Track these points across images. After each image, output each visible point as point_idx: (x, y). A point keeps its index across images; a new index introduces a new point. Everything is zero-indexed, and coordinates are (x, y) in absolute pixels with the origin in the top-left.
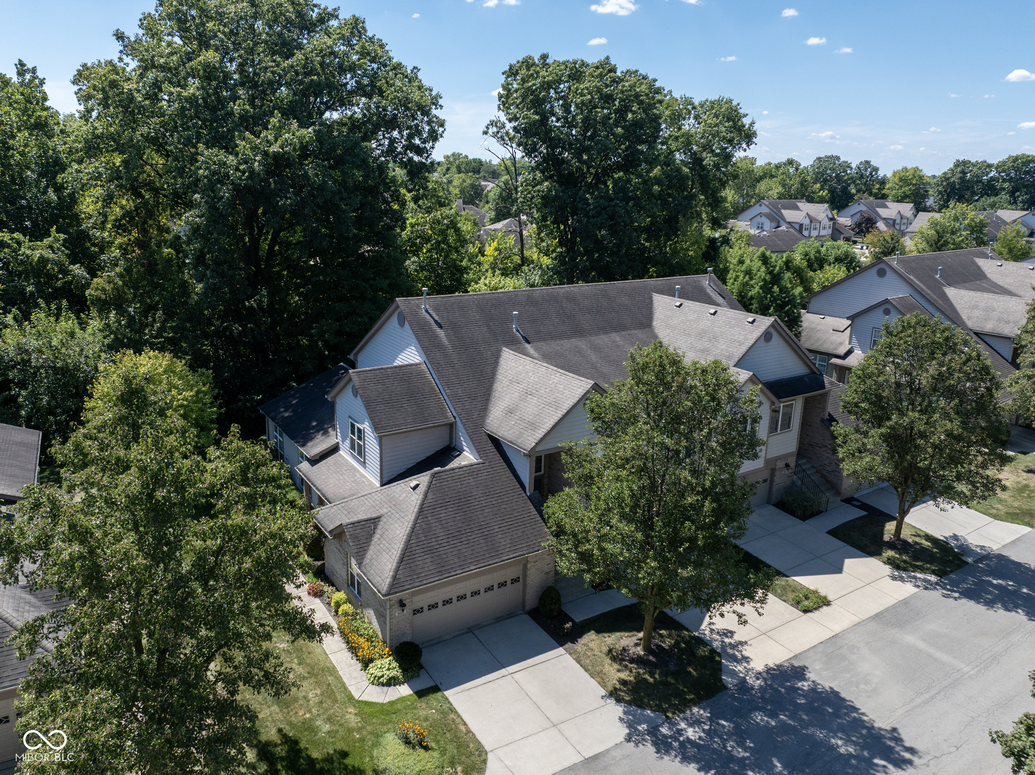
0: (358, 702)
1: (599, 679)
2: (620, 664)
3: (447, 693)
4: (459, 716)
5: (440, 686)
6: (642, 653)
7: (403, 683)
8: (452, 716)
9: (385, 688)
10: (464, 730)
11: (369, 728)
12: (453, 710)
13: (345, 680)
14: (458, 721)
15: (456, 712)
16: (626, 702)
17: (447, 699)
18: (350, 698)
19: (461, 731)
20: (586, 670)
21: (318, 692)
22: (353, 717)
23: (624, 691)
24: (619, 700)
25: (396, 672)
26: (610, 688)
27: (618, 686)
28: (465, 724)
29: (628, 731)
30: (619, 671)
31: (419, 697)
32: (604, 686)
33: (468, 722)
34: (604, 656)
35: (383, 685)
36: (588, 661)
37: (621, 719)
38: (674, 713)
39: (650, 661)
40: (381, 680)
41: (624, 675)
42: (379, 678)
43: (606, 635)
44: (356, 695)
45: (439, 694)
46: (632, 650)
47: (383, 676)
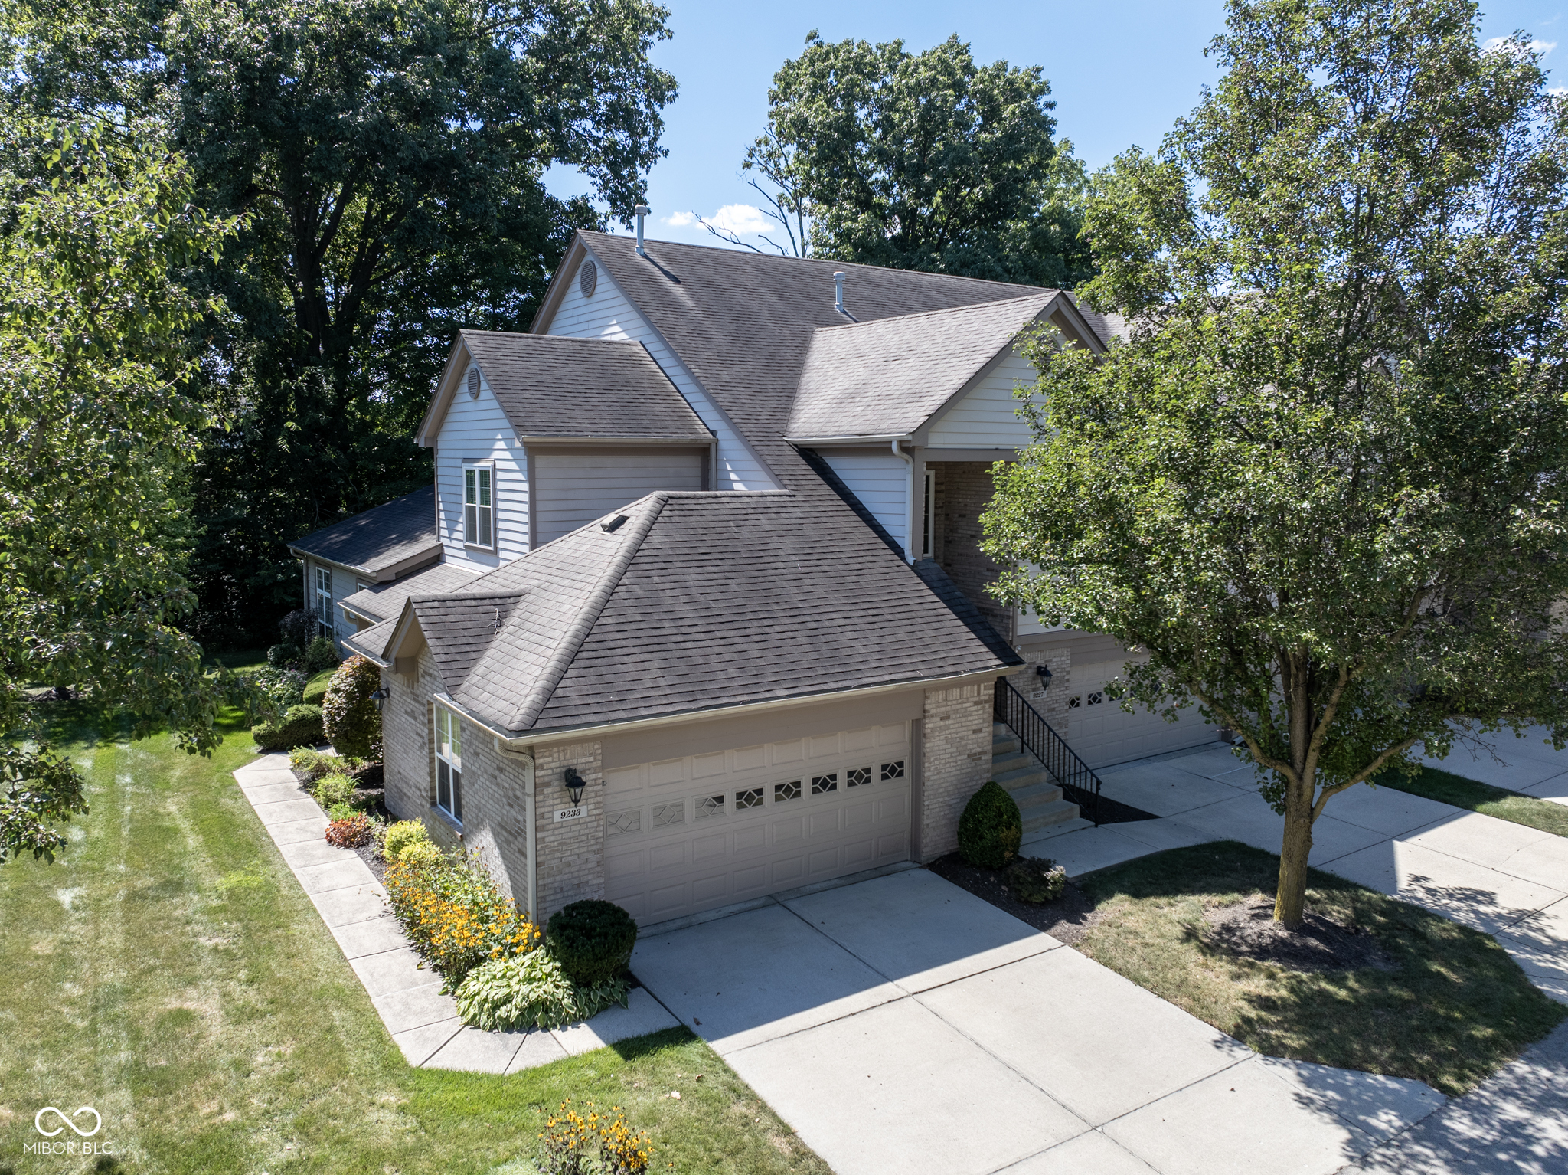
0: (418, 1073)
1: (1185, 1001)
2: (1234, 962)
3: (718, 1046)
4: (763, 1107)
5: (694, 1028)
6: (1284, 934)
7: (575, 1021)
8: (739, 1109)
9: (516, 1038)
10: (787, 1151)
11: (441, 1151)
12: (739, 1091)
13: (387, 1018)
14: (764, 1121)
15: (753, 1097)
16: (1295, 1053)
17: (719, 1060)
18: (393, 1066)
19: (776, 1153)
20: (1137, 981)
21: (289, 1049)
22: (389, 1117)
23: (1278, 1025)
24: (1271, 1050)
25: (554, 986)
26: (1231, 1022)
27: (1253, 1014)
28: (787, 1131)
29: (1343, 1135)
30: (1236, 977)
31: (627, 1057)
32: (1209, 1018)
33: (795, 1126)
34: (1177, 945)
35: (509, 1027)
36: (1135, 959)
37: (1305, 1102)
38: (1461, 1079)
39: (1314, 951)
40: (502, 1012)
41: (1258, 985)
42: (496, 1007)
43: (1163, 901)
44: (414, 1054)
45: (691, 1051)
46: (1252, 929)
47: (508, 999)
